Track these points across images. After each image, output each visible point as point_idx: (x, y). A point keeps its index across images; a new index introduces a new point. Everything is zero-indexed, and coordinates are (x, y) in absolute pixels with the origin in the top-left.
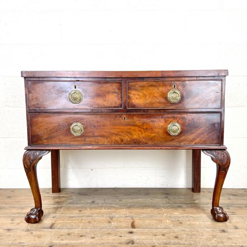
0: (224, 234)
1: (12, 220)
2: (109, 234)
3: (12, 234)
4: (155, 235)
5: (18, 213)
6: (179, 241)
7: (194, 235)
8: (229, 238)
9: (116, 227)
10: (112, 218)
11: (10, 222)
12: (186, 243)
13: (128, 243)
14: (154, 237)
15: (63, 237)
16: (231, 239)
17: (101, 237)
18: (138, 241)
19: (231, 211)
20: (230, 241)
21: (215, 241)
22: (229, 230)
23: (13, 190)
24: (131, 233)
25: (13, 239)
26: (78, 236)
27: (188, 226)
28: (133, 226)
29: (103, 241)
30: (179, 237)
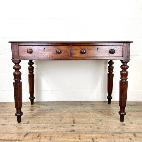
0: (125, 126)
1: (5, 119)
2: (61, 126)
3: (5, 127)
4: (86, 127)
5: (9, 116)
6: (100, 130)
7: (108, 127)
8: (127, 129)
9: (65, 123)
10: (62, 118)
11: (4, 120)
12: (103, 131)
13: (71, 132)
14: (86, 128)
15: (34, 129)
16: (128, 129)
17: (56, 128)
18: (77, 130)
19: (129, 114)
20: (128, 130)
21: (120, 130)
22: (127, 124)
23: (5, 103)
24: (73, 126)
25: (6, 130)
26: (43, 128)
27: (105, 122)
28: (74, 122)
29: (57, 131)
30: (100, 128)
